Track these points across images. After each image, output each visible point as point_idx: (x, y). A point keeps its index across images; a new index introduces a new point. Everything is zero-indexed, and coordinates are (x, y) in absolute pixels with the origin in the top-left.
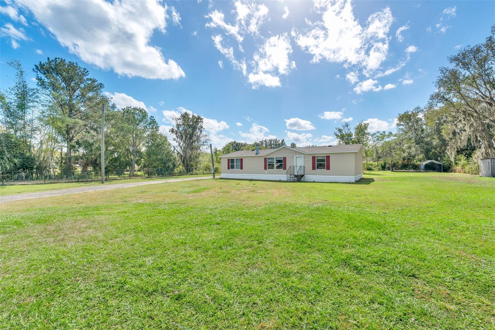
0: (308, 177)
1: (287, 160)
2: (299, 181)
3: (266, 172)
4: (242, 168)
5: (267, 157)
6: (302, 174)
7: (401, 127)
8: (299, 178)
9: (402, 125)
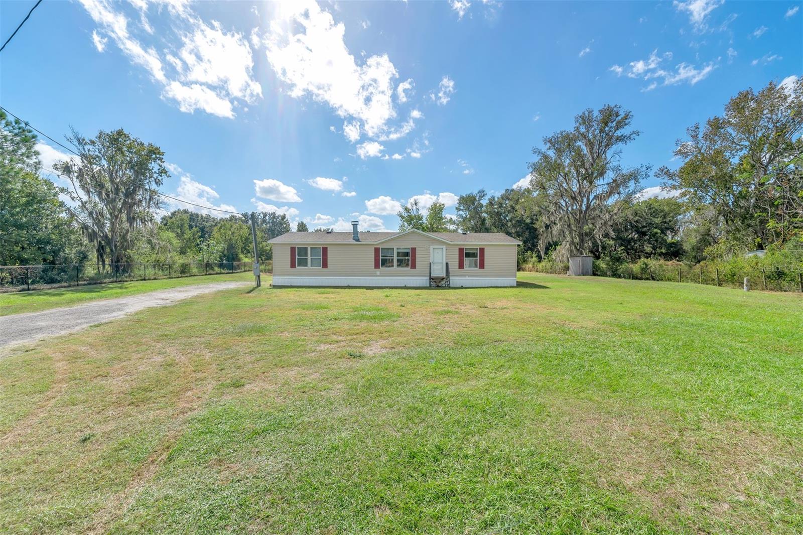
0: (454, 280)
1: (417, 252)
2: (438, 287)
3: (378, 273)
4: (325, 265)
5: (381, 247)
6: (444, 275)
7: (461, 212)
8: (437, 283)
9: (462, 210)
